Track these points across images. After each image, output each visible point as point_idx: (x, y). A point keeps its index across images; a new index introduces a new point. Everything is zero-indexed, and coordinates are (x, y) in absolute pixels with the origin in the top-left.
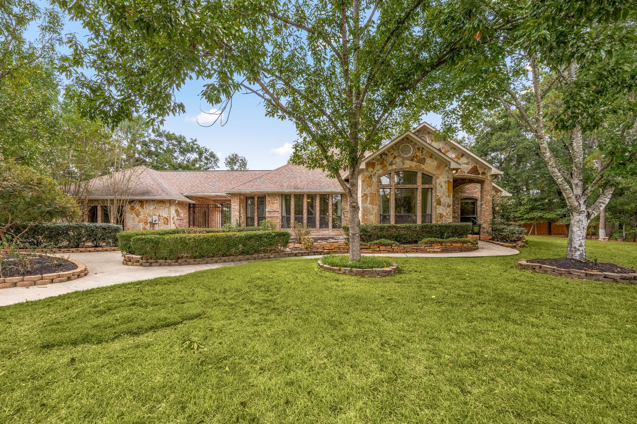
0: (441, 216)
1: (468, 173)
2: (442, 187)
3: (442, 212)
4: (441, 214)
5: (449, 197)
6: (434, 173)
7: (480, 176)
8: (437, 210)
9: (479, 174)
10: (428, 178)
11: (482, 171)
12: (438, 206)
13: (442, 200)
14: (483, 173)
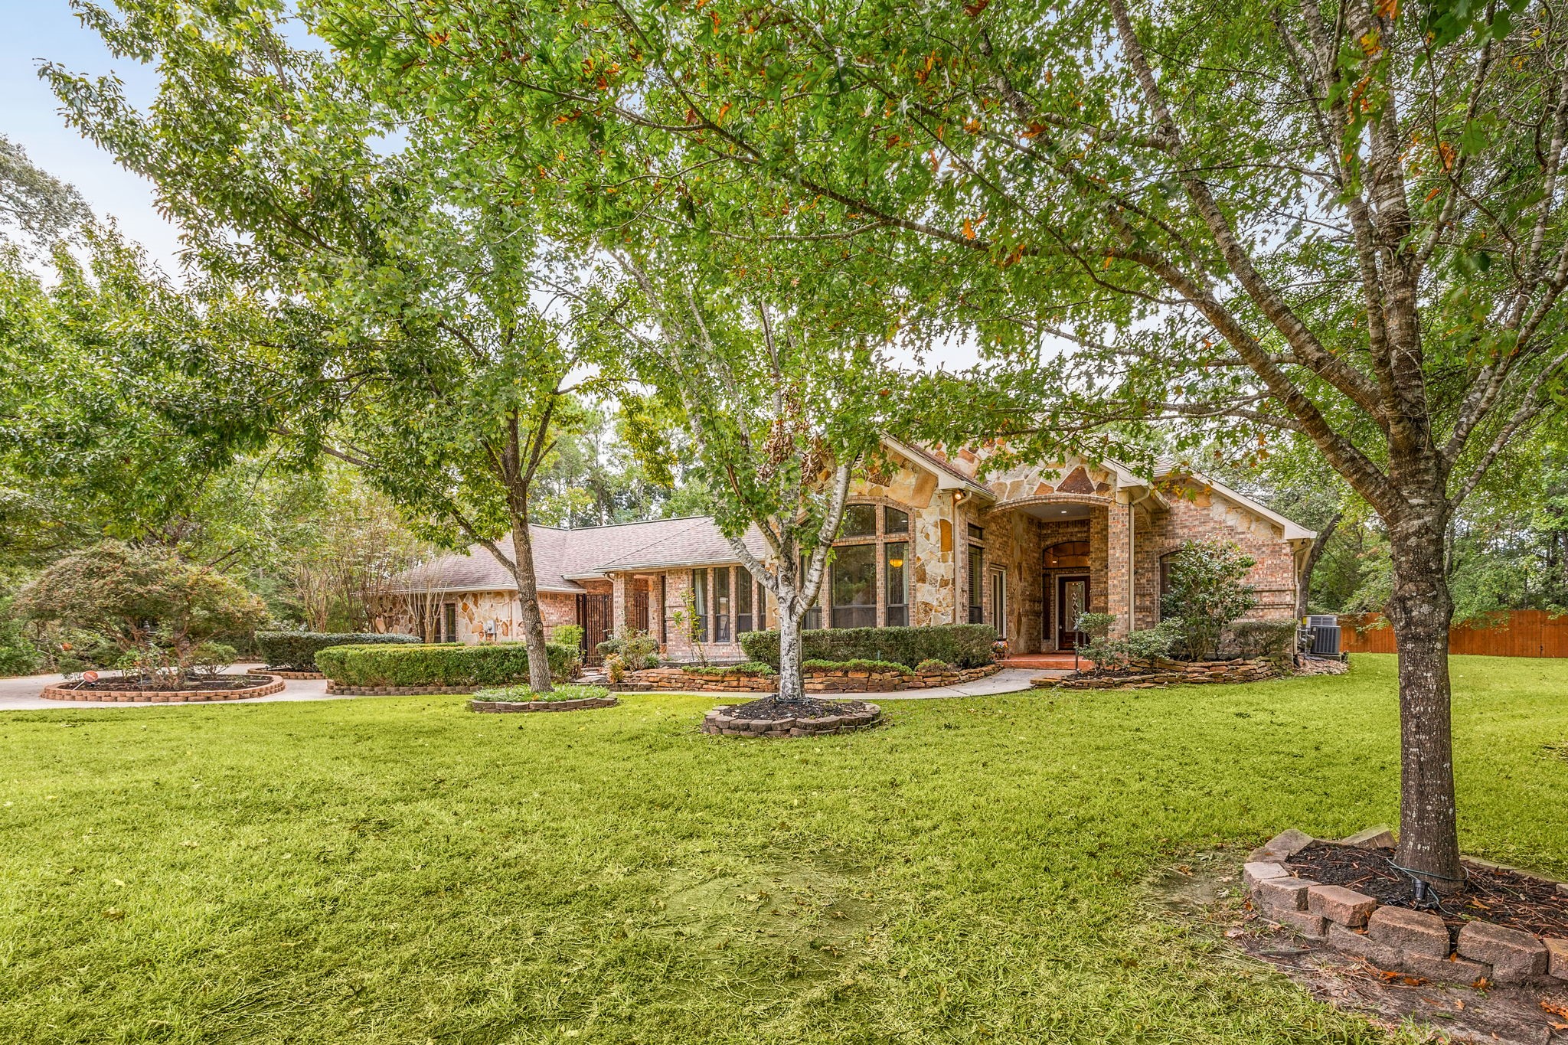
0: (927, 608)
1: (1060, 489)
2: (927, 536)
3: (929, 599)
4: (926, 604)
5: (945, 561)
6: (910, 504)
7: (1094, 495)
8: (918, 594)
9: (1090, 490)
10: (896, 519)
11: (1100, 480)
12: (919, 585)
13: (928, 569)
14: (1103, 487)
